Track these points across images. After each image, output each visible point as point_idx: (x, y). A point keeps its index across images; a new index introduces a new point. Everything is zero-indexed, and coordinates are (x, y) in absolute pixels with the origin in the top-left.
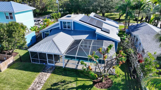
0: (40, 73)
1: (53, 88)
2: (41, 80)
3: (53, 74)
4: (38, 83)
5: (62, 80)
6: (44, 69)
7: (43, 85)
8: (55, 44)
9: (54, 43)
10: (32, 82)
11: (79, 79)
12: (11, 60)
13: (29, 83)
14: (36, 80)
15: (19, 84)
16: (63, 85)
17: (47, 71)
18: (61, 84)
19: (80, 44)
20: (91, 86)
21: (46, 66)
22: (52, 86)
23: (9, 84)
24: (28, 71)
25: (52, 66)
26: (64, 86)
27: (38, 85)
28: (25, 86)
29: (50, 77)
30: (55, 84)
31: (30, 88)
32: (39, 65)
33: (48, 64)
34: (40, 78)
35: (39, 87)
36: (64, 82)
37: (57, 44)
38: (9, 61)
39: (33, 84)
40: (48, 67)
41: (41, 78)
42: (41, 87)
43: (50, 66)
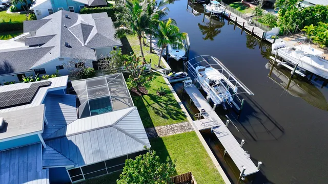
0: (161, 136)
1: (169, 117)
2: (168, 130)
3: (154, 125)
4: (173, 130)
5: (156, 115)
7: (172, 125)
11: (146, 104)
14: (171, 134)
16: (161, 112)
17: (153, 133)
22: (168, 118)
24: (167, 152)
29: (160, 125)
30: (164, 117)
31: (182, 132)
34: (167, 132)
35: (176, 126)
36: (157, 113)
39: (177, 133)
42: (174, 125)
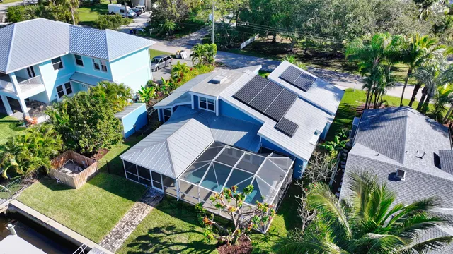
0: (136, 204)
1: (150, 235)
2: (135, 218)
4: (127, 222)
5: (170, 225)
6: (143, 197)
7: (134, 228)
8: (169, 154)
9: (168, 150)
10: (118, 220)
11: (197, 228)
12: (92, 170)
13: (114, 221)
14: (126, 216)
15: (99, 219)
16: (168, 235)
17: (149, 200)
18: (166, 232)
19: (214, 160)
20: (213, 247)
21: (148, 192)
22: (150, 231)
23: (84, 216)
25: (159, 193)
26: (169, 237)
27: (126, 228)
28: (107, 224)
29: (149, 216)
30: (157, 230)
31: (114, 229)
32: (138, 186)
33: (153, 187)
34: (132, 215)
35: (127, 231)
36: (171, 228)
37: (173, 153)
38: (89, 171)
39: (120, 223)
40: (151, 194)
41: (134, 215)
42: (131, 231)
43: (155, 191)
